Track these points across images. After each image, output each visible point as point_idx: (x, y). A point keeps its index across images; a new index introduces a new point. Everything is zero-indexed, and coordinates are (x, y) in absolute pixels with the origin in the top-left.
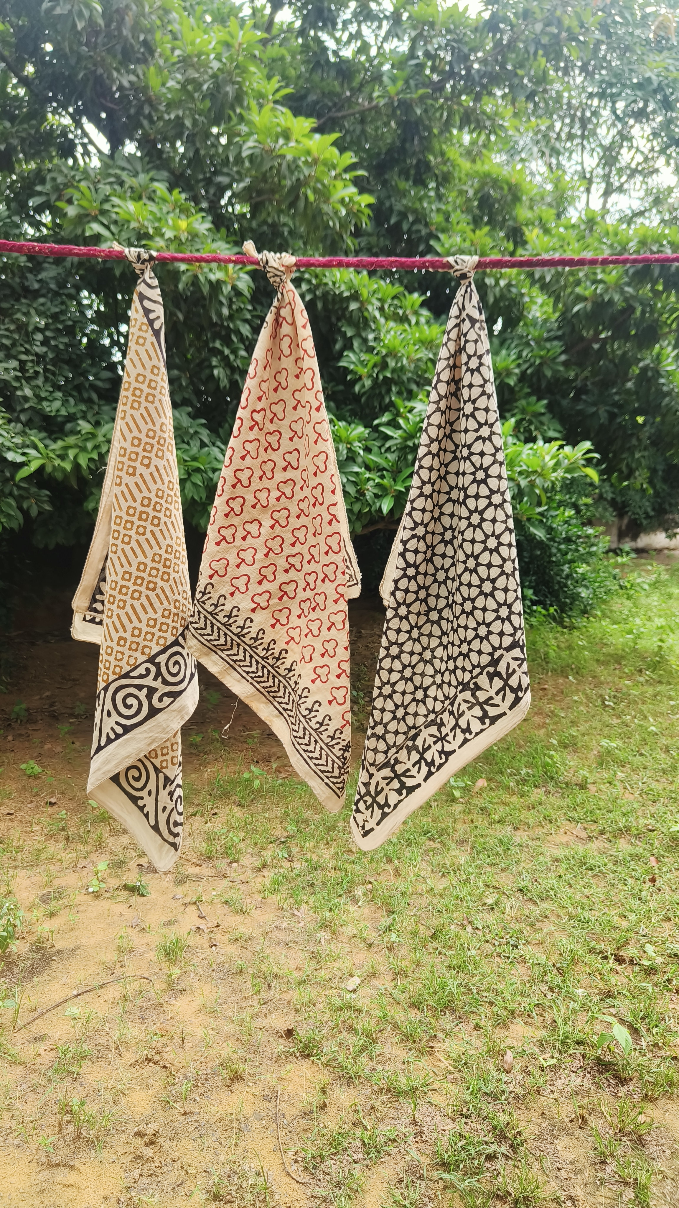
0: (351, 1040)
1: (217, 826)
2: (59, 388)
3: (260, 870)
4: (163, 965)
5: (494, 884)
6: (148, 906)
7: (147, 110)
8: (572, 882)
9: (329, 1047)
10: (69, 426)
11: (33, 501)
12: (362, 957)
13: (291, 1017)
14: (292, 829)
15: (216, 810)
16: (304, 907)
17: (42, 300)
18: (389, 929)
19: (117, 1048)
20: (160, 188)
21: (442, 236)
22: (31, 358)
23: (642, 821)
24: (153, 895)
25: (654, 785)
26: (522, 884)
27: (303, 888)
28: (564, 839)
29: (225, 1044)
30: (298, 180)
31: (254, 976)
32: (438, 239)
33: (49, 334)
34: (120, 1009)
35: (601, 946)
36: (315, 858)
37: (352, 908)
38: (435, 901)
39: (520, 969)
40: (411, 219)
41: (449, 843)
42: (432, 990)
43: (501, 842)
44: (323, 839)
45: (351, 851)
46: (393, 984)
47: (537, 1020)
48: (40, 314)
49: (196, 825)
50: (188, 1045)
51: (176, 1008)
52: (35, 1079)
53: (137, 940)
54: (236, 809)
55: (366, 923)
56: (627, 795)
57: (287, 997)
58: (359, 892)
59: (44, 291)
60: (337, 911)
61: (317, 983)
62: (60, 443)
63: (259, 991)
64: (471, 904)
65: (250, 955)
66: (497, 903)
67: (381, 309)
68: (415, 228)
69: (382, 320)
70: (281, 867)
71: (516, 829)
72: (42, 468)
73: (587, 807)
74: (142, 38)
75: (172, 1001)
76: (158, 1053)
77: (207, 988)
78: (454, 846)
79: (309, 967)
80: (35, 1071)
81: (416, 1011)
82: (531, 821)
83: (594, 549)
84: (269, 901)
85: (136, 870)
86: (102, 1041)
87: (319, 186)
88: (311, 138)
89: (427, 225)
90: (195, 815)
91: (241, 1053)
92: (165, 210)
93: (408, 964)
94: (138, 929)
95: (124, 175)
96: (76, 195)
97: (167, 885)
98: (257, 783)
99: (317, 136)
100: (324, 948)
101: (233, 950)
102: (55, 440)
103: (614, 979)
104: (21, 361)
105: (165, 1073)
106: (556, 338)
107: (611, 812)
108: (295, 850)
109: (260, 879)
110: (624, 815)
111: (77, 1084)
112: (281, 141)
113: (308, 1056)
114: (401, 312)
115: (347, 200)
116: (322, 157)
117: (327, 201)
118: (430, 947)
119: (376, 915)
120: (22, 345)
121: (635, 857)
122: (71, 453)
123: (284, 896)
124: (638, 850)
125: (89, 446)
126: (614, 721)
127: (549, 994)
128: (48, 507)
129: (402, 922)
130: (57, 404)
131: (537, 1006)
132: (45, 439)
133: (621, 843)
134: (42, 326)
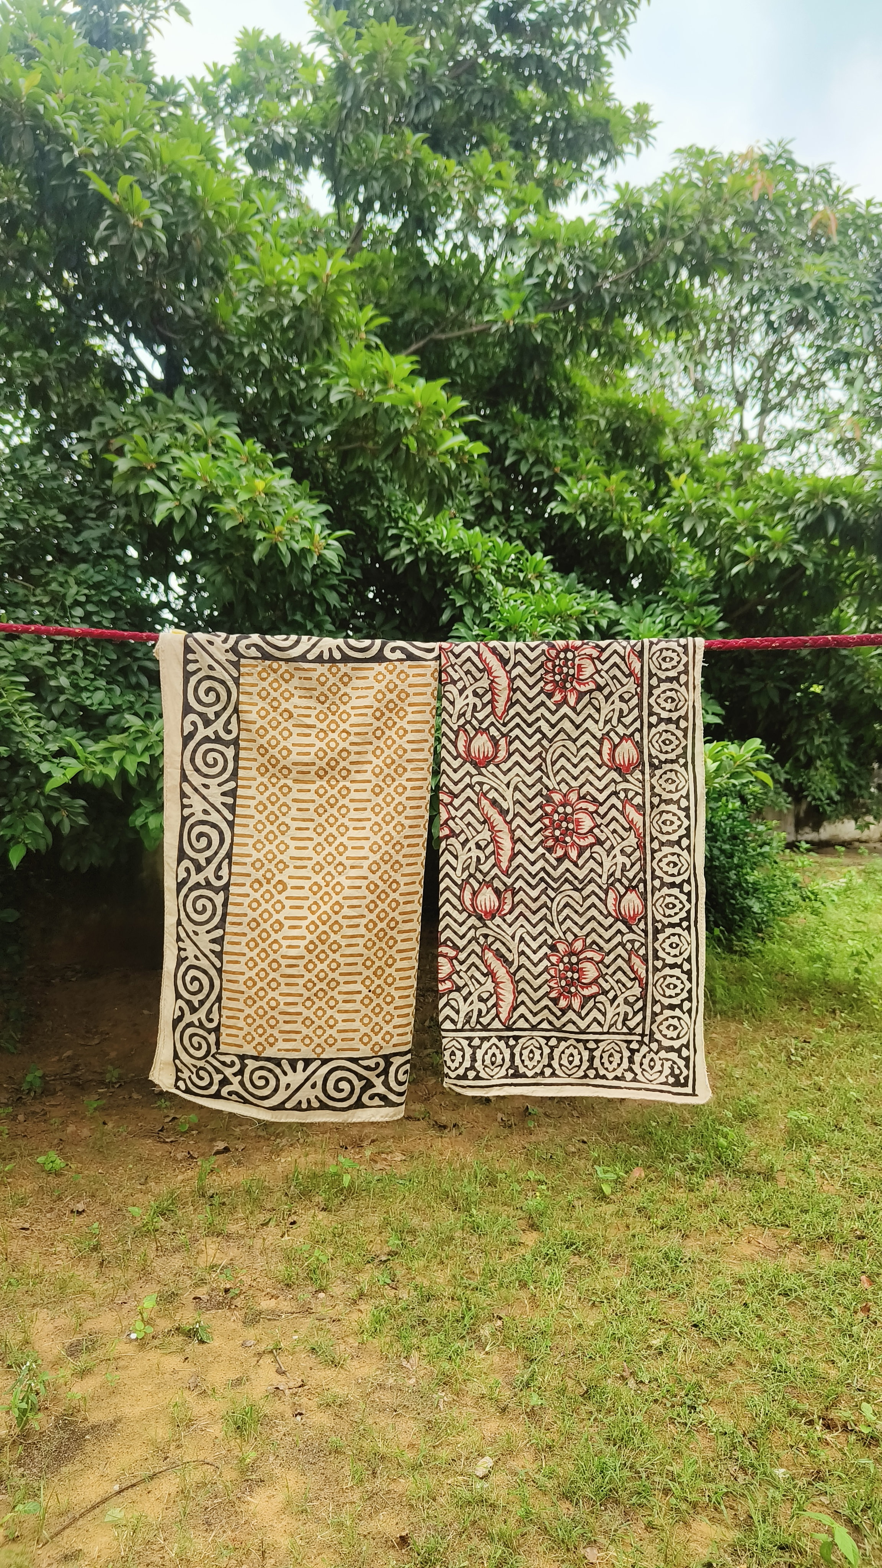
0: (484, 1546)
1: (297, 1240)
2: (99, 674)
3: (355, 1302)
4: (232, 1443)
5: (661, 1317)
6: (210, 1358)
7: (214, 343)
8: (761, 1313)
9: (456, 1559)
10: (112, 719)
11: (64, 813)
12: (493, 1426)
13: (404, 1517)
14: (394, 1242)
15: (294, 1218)
16: (415, 1354)
17: (82, 566)
18: (527, 1386)
20: (231, 435)
21: (569, 480)
23: (847, 1224)
24: (216, 1342)
25: (859, 1172)
26: (697, 1317)
27: (413, 1327)
28: (748, 1250)
29: (318, 1559)
30: (398, 430)
31: (353, 1458)
32: (564, 483)
33: (90, 608)
34: (177, 1511)
35: (805, 1406)
36: (426, 1283)
37: (479, 1355)
38: (585, 1343)
39: (702, 1441)
40: (531, 461)
41: (599, 1258)
42: (587, 1475)
43: (667, 1257)
44: (435, 1256)
46: (535, 1466)
47: (727, 1514)
48: (79, 583)
49: (270, 1238)
50: (269, 1563)
51: (251, 1508)
53: (199, 1408)
54: (321, 1215)
55: (497, 1376)
56: (826, 1188)
57: (398, 1487)
58: (486, 1331)
60: (458, 1361)
61: (436, 1467)
62: (103, 745)
63: (361, 1481)
64: (632, 1347)
65: (346, 1426)
66: (665, 1345)
67: (497, 572)
68: (535, 470)
69: (500, 586)
70: (383, 1296)
71: (685, 1236)
72: (79, 775)
73: (776, 1205)
74: (211, 261)
75: (247, 1497)
77: (292, 1477)
78: (604, 1263)
79: (425, 1444)
81: (568, 1504)
82: (704, 1225)
83: (766, 849)
84: (369, 1347)
85: (192, 1305)
86: (156, 1558)
87: (423, 436)
88: (412, 383)
89: (549, 465)
90: (265, 1224)
92: (236, 463)
93: (555, 1436)
94: (196, 1392)
95: (185, 419)
96: (128, 446)
97: (234, 1326)
98: (346, 1180)
99: (421, 381)
100: (444, 1416)
101: (324, 1419)
102: (96, 741)
103: (824, 1454)
106: (713, 602)
107: (807, 1212)
108: (400, 1272)
109: (355, 1316)
110: (824, 1216)
112: (378, 387)
114: (521, 575)
115: (456, 450)
116: (427, 405)
117: (432, 453)
118: (583, 1410)
119: (510, 1365)
120: (56, 622)
121: (842, 1276)
122: (117, 756)
123: (388, 1339)
124: (845, 1266)
125: (140, 746)
126: (805, 1083)
127: (741, 1476)
128: (82, 821)
129: (543, 1375)
130: (100, 695)
131: (726, 1494)
132: (83, 738)
133: (823, 1256)
134: (83, 599)
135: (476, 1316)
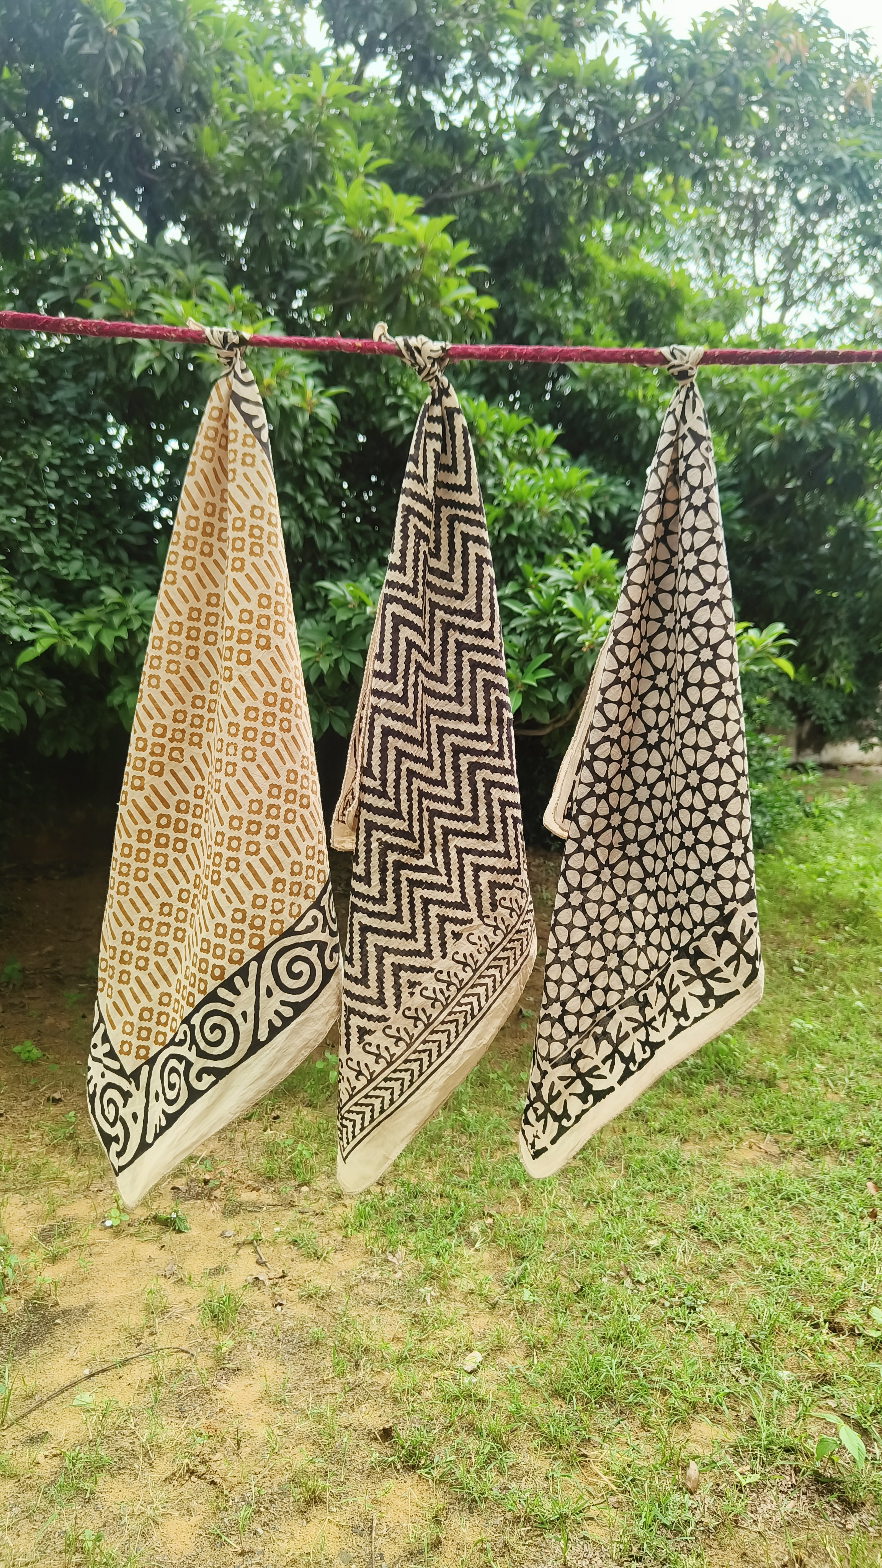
0: (473, 1444)
1: (280, 1134)
2: (76, 544)
3: (339, 1197)
4: (209, 1331)
5: (659, 1219)
6: (188, 1248)
7: (199, 182)
8: (763, 1216)
9: (443, 1455)
10: (88, 594)
11: (39, 693)
12: (482, 1322)
13: (388, 1410)
15: (277, 1114)
16: (401, 1250)
17: (57, 428)
18: (517, 1283)
19: (146, 1454)
20: (216, 283)
22: (42, 503)
23: (852, 1131)
24: (194, 1232)
25: (865, 1082)
26: (696, 1219)
27: (400, 1223)
28: (750, 1155)
29: (297, 1450)
30: (398, 276)
31: (338, 1351)
33: (66, 472)
34: (149, 1397)
35: (810, 1309)
36: (414, 1180)
37: (467, 1252)
38: (580, 1242)
39: (701, 1342)
40: (541, 332)
41: (594, 1160)
42: (581, 1372)
43: (664, 1159)
44: (424, 1154)
45: (462, 1171)
46: (527, 1362)
47: (729, 1416)
48: (54, 445)
49: (252, 1133)
50: (245, 1451)
51: (227, 1396)
52: (31, 1499)
53: (173, 1296)
54: (305, 1111)
55: (487, 1272)
56: (829, 1096)
57: (381, 1380)
58: (475, 1229)
59: (59, 417)
60: (447, 1256)
61: (422, 1360)
62: (77, 616)
63: (343, 1373)
64: (628, 1247)
65: (329, 1318)
66: (664, 1246)
67: (503, 447)
69: (504, 461)
70: (368, 1192)
71: (684, 1141)
72: (52, 649)
73: (778, 1112)
74: (194, 89)
75: (223, 1385)
76: (204, 1462)
77: (270, 1367)
78: (601, 1164)
79: (411, 1338)
80: (32, 1487)
81: (560, 1402)
82: (704, 1130)
83: (771, 764)
84: (354, 1241)
85: (170, 1195)
86: (126, 1443)
87: (426, 284)
88: (416, 222)
89: (560, 338)
90: (248, 1119)
91: (320, 1463)
92: (222, 312)
93: (547, 1333)
94: (173, 1280)
95: (168, 267)
96: (105, 291)
97: (213, 1216)
98: (333, 1076)
99: (424, 219)
100: (431, 1309)
101: (305, 1310)
102: (71, 612)
103: (830, 1357)
104: (27, 507)
105: (213, 1492)
107: (810, 1118)
109: (339, 1210)
110: (828, 1122)
111: (90, 1509)
112: (377, 225)
113: (413, 1467)
114: (529, 451)
115: (462, 303)
116: (430, 247)
117: (435, 303)
118: (577, 1308)
119: (500, 1262)
120: (29, 487)
121: (848, 1182)
122: (92, 630)
123: (373, 1234)
124: (851, 1172)
125: (116, 620)
126: (807, 994)
127: (743, 1378)
128: (59, 702)
129: (536, 1272)
130: (76, 565)
131: (728, 1395)
132: (58, 611)
133: (827, 1162)
134: (57, 462)
135: (466, 1213)
